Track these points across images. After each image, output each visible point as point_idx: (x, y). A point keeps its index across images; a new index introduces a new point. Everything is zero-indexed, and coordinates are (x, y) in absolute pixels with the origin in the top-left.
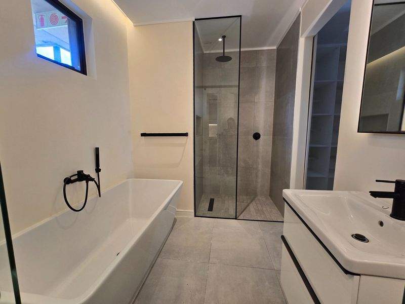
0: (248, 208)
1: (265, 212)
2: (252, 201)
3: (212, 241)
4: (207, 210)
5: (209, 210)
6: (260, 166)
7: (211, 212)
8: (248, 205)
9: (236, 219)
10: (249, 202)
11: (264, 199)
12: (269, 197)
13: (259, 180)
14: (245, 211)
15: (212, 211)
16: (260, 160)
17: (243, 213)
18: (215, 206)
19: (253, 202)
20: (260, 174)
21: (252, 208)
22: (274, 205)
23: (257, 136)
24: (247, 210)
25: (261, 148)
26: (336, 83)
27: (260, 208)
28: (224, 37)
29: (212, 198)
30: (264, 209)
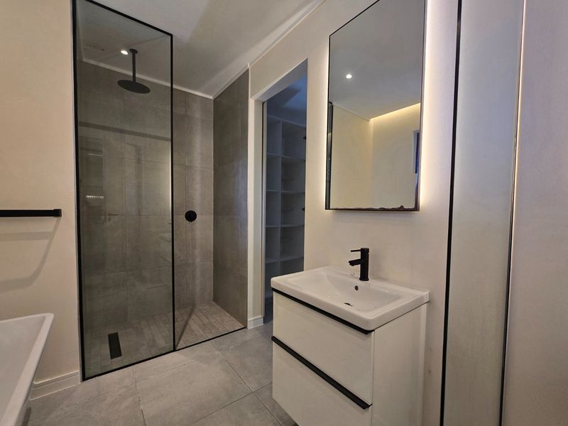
0: (188, 327)
1: (215, 324)
2: (190, 316)
3: (142, 407)
4: (109, 356)
5: (112, 357)
6: (198, 260)
7: (119, 358)
8: (187, 323)
9: (174, 350)
10: (186, 318)
11: (208, 307)
12: (213, 303)
13: (198, 282)
14: (185, 333)
15: (120, 355)
16: (197, 252)
17: (183, 338)
18: (123, 344)
19: (193, 317)
20: (198, 273)
21: (194, 324)
22: (223, 311)
23: (191, 216)
24: (187, 330)
25: (198, 234)
26: (280, 158)
27: (206, 321)
28: (133, 52)
29: (112, 331)
30: (212, 320)
